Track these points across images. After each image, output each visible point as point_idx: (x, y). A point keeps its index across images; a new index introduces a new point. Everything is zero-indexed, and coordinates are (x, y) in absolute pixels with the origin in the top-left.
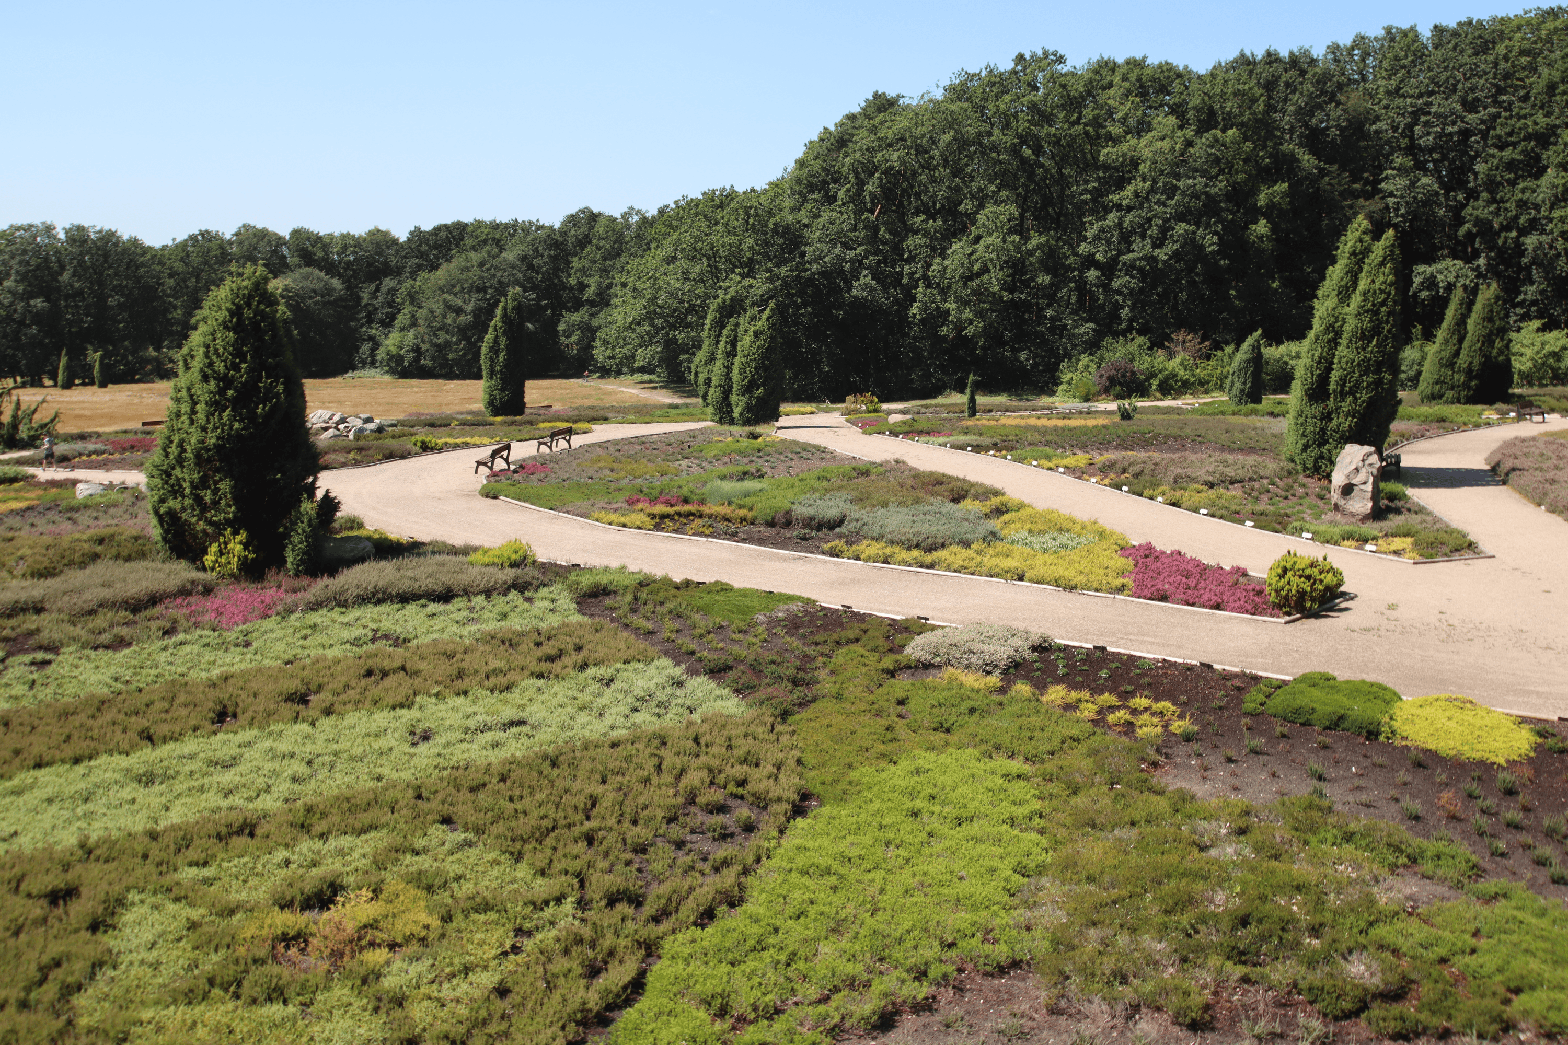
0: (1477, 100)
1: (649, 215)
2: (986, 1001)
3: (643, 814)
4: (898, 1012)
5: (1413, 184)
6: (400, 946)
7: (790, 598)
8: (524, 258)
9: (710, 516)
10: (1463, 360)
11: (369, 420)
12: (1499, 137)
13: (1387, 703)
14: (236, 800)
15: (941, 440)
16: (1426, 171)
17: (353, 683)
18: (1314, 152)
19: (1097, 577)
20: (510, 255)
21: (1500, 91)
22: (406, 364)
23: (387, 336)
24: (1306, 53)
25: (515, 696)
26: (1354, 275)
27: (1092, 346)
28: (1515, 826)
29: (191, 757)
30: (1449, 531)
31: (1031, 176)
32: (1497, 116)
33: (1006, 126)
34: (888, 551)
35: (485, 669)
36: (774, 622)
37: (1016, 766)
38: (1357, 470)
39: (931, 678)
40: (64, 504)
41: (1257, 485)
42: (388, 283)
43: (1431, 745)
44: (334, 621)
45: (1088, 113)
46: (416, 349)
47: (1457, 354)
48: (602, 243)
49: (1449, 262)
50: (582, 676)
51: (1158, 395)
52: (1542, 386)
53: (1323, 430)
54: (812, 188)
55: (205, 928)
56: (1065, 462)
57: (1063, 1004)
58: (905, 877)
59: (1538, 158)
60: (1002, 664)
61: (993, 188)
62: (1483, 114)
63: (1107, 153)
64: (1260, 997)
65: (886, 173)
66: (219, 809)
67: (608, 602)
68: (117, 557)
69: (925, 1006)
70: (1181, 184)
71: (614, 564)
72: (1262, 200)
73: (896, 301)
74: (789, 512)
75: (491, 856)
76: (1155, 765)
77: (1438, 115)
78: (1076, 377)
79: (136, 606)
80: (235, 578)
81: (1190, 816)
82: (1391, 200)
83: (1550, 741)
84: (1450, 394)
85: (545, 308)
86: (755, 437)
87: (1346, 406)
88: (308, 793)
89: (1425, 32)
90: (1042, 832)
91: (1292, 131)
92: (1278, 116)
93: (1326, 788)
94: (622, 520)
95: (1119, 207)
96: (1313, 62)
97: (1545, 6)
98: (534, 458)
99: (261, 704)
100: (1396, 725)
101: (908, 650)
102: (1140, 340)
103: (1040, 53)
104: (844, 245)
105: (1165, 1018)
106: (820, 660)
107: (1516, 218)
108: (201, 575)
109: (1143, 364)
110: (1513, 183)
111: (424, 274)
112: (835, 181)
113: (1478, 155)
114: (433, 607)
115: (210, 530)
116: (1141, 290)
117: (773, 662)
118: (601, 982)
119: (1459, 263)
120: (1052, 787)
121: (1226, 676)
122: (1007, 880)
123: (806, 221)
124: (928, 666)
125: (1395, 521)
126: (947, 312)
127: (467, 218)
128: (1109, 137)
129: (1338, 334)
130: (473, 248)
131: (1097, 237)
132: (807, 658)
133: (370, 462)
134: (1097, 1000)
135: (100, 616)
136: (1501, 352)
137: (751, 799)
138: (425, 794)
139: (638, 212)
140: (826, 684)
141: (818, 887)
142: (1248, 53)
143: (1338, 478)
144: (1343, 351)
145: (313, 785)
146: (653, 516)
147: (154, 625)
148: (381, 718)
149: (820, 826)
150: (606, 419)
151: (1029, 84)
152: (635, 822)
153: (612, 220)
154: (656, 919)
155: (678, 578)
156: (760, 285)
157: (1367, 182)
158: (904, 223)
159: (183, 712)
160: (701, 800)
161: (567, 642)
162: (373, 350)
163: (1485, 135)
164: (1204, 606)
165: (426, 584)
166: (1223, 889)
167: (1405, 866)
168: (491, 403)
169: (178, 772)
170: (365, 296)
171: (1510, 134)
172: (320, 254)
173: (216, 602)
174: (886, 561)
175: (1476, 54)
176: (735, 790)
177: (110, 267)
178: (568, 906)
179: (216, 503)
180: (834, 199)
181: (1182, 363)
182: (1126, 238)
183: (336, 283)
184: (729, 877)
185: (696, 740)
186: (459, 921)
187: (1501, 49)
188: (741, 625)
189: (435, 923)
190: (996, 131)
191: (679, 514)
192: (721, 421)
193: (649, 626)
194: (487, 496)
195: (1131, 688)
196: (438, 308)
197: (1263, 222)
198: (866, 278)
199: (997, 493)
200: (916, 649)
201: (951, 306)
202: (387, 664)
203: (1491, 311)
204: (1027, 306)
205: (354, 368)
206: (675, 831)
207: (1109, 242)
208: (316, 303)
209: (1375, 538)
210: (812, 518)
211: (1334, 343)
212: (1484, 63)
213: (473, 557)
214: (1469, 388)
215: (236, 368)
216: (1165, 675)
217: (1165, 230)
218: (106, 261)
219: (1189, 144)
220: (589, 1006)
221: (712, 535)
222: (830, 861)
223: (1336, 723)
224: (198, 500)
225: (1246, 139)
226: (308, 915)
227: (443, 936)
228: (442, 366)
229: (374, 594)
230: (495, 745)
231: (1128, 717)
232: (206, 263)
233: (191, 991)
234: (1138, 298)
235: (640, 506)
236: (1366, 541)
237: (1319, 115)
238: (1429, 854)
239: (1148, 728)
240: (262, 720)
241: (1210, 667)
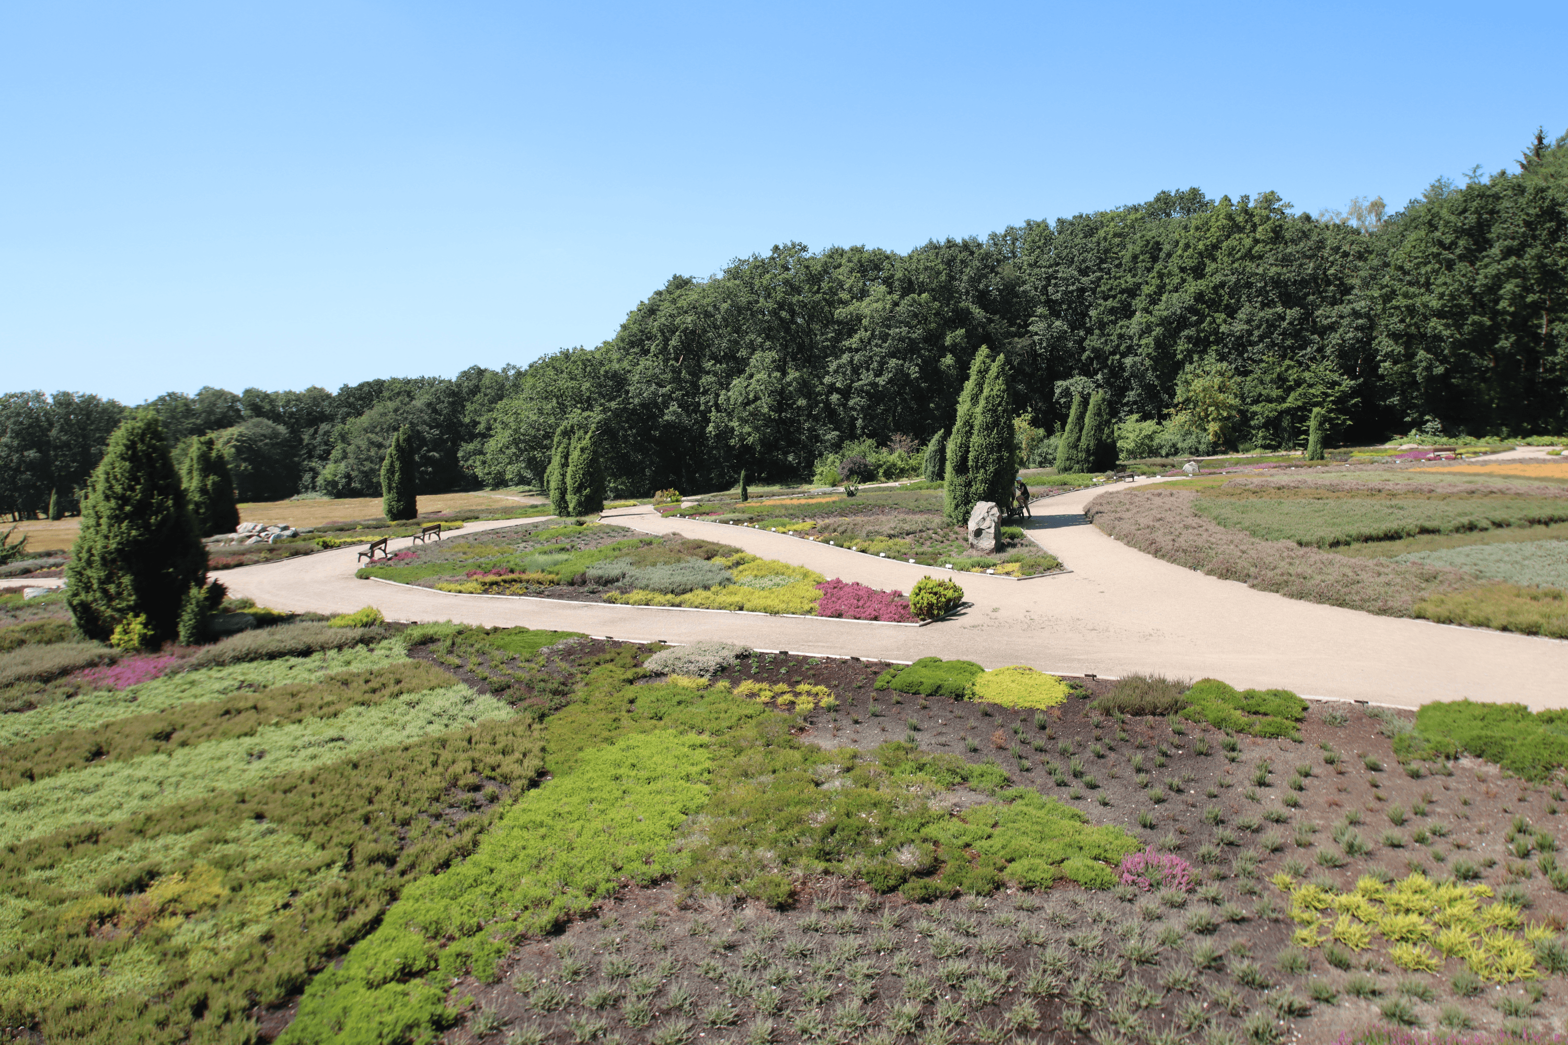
0: (1087, 267)
1: (523, 370)
2: (638, 906)
3: (413, 796)
4: (570, 921)
5: (1049, 326)
6: (195, 913)
7: (570, 635)
8: (429, 405)
9: (528, 581)
10: (1083, 444)
11: (286, 528)
12: (1103, 292)
13: (973, 674)
14: (90, 817)
15: (713, 517)
16: (1058, 316)
17: (210, 721)
18: (983, 307)
19: (795, 604)
20: (418, 403)
21: (1103, 261)
22: (340, 487)
23: (324, 467)
24: (974, 240)
25: (340, 721)
26: (980, 386)
27: (837, 447)
28: (1040, 750)
29: (63, 787)
30: (1045, 556)
31: (788, 330)
32: (1101, 278)
33: (769, 296)
34: (650, 597)
35: (319, 702)
36: (554, 652)
37: (705, 738)
38: (984, 519)
39: (658, 683)
40: (10, 605)
41: (924, 534)
42: (324, 427)
43: (998, 701)
44: (210, 677)
45: (825, 285)
46: (348, 476)
47: (1079, 439)
48: (488, 391)
49: (1077, 378)
50: (395, 701)
51: (883, 479)
52: (1142, 458)
53: (967, 494)
54: (632, 344)
55: (36, 916)
56: (796, 527)
57: (690, 902)
58: (597, 824)
59: (1130, 305)
60: (711, 669)
61: (760, 340)
62: (1092, 277)
63: (840, 312)
64: (833, 883)
65: (684, 331)
66: (74, 824)
67: (432, 647)
68: (39, 642)
69: (592, 913)
70: (891, 332)
71: (442, 619)
72: (948, 341)
73: (696, 422)
74: (584, 574)
75: (285, 839)
76: (802, 730)
77: (1062, 279)
78: (826, 469)
79: (47, 678)
80: (137, 651)
81: (815, 762)
82: (1036, 338)
83: (1078, 691)
84: (1077, 467)
85: (446, 441)
86: (581, 524)
87: (980, 476)
88: (152, 806)
89: (1052, 224)
90: (708, 783)
91: (967, 293)
92: (957, 283)
93: (918, 736)
94: (459, 588)
95: (850, 350)
96: (979, 246)
97: (1130, 204)
98: (409, 549)
99: (129, 742)
100: (977, 689)
101: (646, 665)
102: (869, 442)
103: (789, 244)
104: (657, 384)
105: (762, 904)
106: (579, 676)
107: (1118, 346)
108: (106, 651)
109: (871, 459)
110: (1114, 323)
111: (351, 420)
112: (649, 339)
113: (1091, 305)
114: (293, 661)
115: (117, 615)
116: (869, 407)
117: (543, 680)
118: (345, 925)
119: (1084, 378)
120: (723, 752)
121: (868, 665)
122: (672, 819)
123: (629, 368)
124: (659, 675)
125: (1011, 552)
126: (733, 429)
127: (385, 376)
128: (841, 302)
129: (972, 427)
130: (390, 399)
131: (836, 372)
132: (571, 675)
133: (279, 558)
134: (713, 896)
135: (16, 687)
136: (1108, 437)
137: (500, 779)
138: (247, 798)
139: (514, 367)
140: (580, 691)
141: (531, 837)
142: (935, 241)
143: (972, 525)
144: (976, 439)
145: (156, 800)
146: (484, 584)
147: (59, 691)
148: (227, 745)
149: (547, 793)
150: (477, 518)
151: (783, 266)
152: (406, 804)
153: (496, 374)
154: (403, 873)
155: (488, 626)
156: (596, 416)
157: (1020, 326)
158: (700, 366)
159: (64, 754)
160: (461, 783)
161: (390, 678)
162: (314, 478)
163: (1094, 291)
164: (866, 619)
165: (290, 644)
166: (825, 810)
167: (959, 784)
168: (390, 511)
169: (48, 800)
170: (306, 438)
171: (1110, 290)
172: (267, 407)
173: (116, 669)
174: (647, 604)
175: (1085, 237)
176: (489, 774)
177: (92, 423)
178: (336, 869)
179: (119, 594)
180: (648, 351)
181: (900, 456)
182: (856, 371)
183: (282, 429)
184: (467, 836)
185: (470, 741)
186: (247, 889)
187: (1101, 233)
188: (528, 656)
189: (225, 892)
190: (761, 300)
191: (505, 581)
192: (560, 514)
193: (458, 661)
194: (361, 577)
195: (799, 679)
196: (364, 445)
197: (949, 356)
198: (674, 407)
199: (737, 551)
200: (651, 664)
201: (735, 424)
202: (242, 705)
203: (1100, 409)
204: (792, 421)
205: (298, 493)
206: (436, 808)
207: (844, 374)
208: (266, 444)
209: (995, 565)
210: (601, 577)
211: (969, 433)
212: (1091, 243)
213: (332, 622)
214: (1089, 462)
215: (132, 489)
216: (826, 668)
217: (882, 364)
218: (88, 419)
219: (896, 304)
220: (332, 941)
221: (525, 594)
222: (544, 818)
223: (936, 691)
224: (105, 592)
225: (935, 299)
226: (124, 897)
227: (230, 901)
228: (368, 488)
229: (247, 655)
230: (314, 757)
231: (793, 699)
232: (173, 417)
233: (12, 964)
234: (867, 412)
235: (475, 577)
236: (988, 567)
237: (984, 282)
238: (975, 774)
239: (804, 705)
240: (126, 756)
241: (858, 659)
